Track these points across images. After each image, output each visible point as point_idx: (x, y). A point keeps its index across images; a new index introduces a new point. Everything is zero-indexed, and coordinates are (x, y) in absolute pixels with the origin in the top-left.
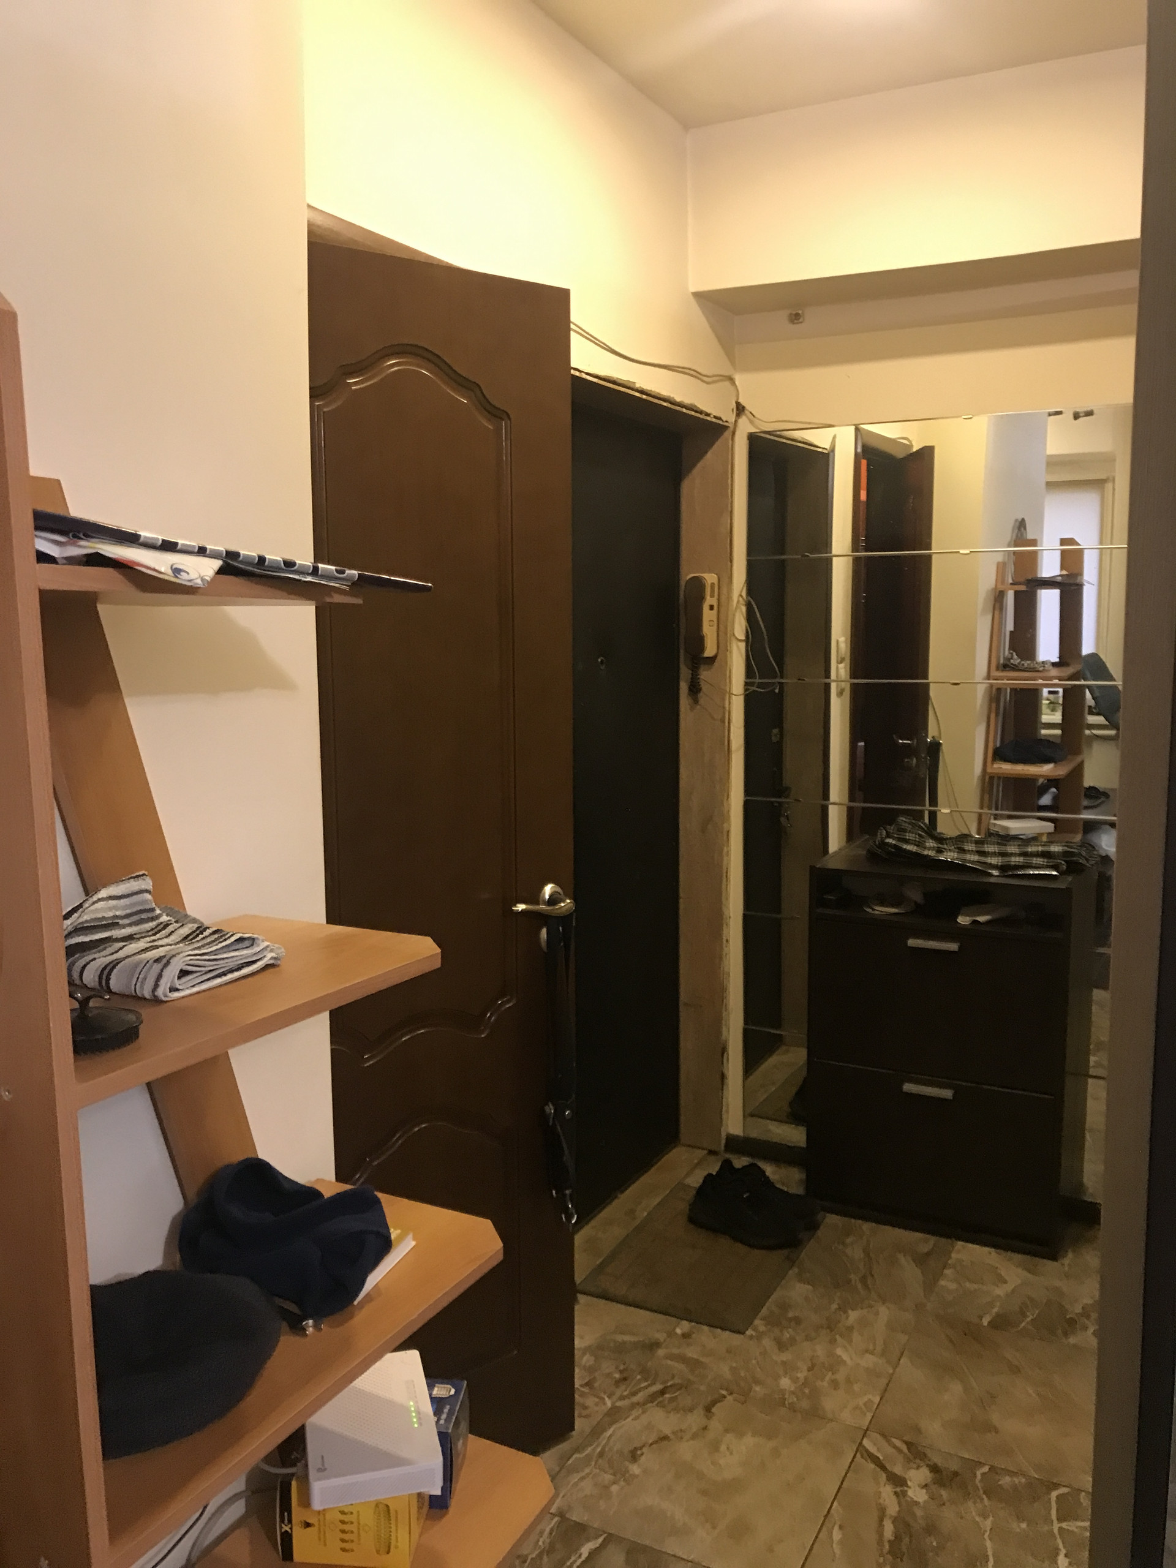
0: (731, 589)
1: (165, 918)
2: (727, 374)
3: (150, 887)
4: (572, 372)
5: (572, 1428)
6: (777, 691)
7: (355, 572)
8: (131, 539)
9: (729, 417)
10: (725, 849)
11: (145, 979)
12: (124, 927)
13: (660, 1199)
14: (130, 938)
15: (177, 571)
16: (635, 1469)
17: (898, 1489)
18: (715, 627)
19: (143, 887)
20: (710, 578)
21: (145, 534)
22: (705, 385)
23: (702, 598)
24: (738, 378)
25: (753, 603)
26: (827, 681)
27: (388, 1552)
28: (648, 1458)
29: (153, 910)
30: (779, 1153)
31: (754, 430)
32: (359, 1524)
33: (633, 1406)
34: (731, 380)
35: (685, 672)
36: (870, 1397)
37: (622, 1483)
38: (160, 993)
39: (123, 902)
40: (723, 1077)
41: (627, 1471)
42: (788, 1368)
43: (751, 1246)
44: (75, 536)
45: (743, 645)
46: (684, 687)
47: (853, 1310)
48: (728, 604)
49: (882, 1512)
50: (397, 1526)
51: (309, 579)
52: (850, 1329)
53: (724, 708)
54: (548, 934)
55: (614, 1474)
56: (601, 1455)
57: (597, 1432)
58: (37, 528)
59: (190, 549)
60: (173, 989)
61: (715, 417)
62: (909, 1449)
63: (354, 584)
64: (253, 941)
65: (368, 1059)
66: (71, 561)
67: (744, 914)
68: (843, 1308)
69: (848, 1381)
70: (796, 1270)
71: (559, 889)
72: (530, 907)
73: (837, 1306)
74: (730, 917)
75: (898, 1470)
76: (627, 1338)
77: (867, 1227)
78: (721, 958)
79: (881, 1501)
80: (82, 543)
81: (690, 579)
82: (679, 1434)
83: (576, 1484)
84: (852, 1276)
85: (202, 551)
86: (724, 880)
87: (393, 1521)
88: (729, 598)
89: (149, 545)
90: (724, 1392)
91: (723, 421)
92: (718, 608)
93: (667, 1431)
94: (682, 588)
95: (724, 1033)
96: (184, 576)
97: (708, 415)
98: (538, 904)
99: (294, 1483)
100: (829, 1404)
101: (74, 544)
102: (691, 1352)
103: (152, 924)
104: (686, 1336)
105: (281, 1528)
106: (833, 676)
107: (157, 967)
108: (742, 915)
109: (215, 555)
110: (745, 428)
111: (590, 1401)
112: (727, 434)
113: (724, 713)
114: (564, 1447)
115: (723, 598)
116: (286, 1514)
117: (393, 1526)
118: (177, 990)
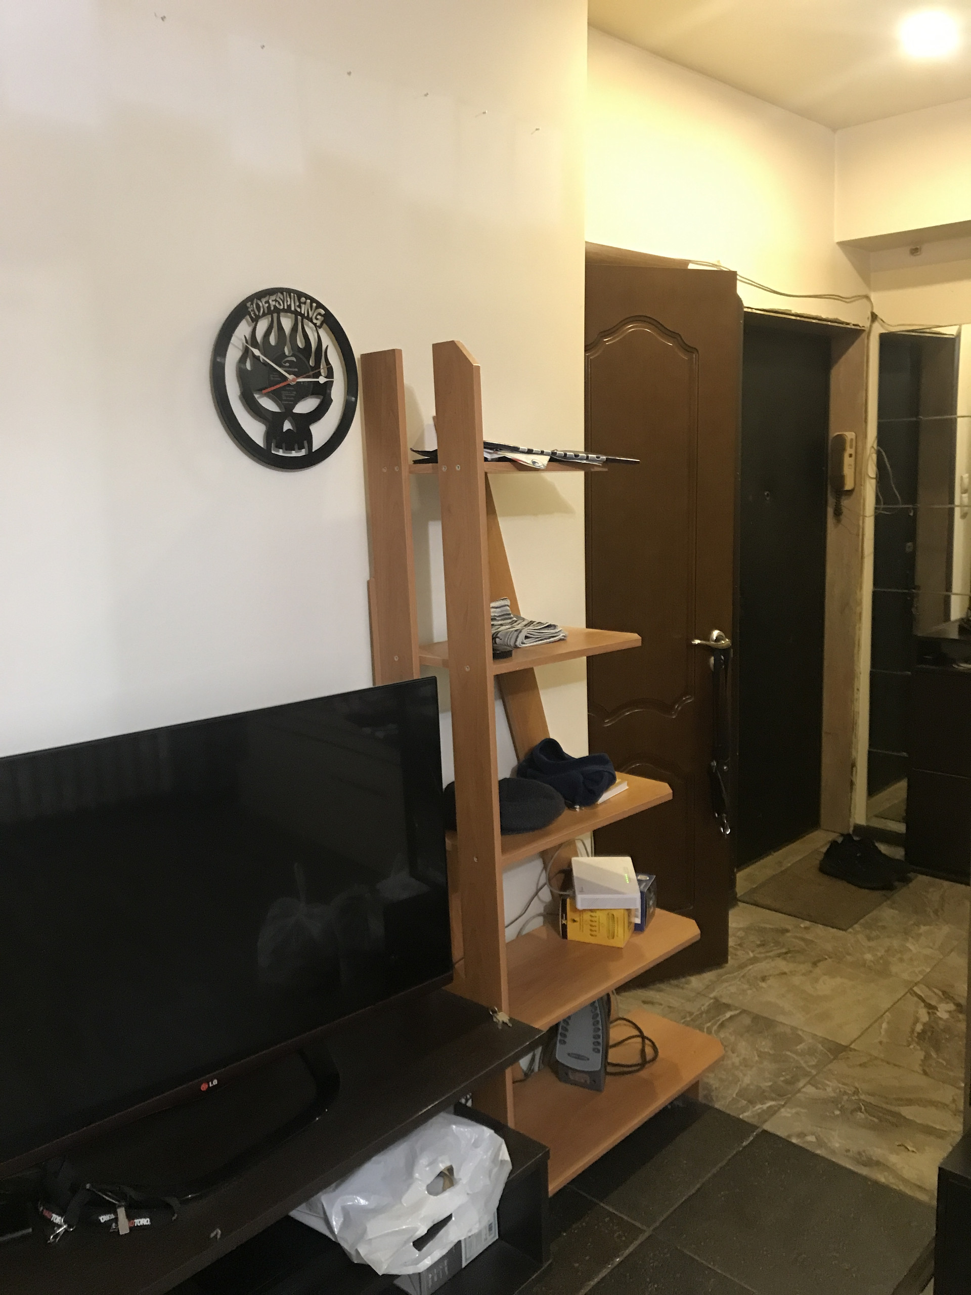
0: (865, 443)
1: (515, 619)
2: (864, 293)
3: (509, 604)
4: (746, 310)
5: (726, 962)
6: (912, 514)
7: (605, 457)
8: (515, 450)
9: (864, 323)
10: (858, 626)
11: (511, 638)
12: (499, 620)
13: (802, 857)
14: (501, 625)
15: (534, 463)
16: (763, 985)
17: (930, 1011)
18: (853, 470)
19: (506, 604)
20: (850, 435)
21: (522, 447)
22: (846, 304)
23: (844, 449)
24: (873, 296)
25: (882, 450)
26: (952, 506)
27: (613, 938)
28: (772, 981)
29: (509, 614)
30: (890, 838)
31: (884, 331)
32: (599, 923)
33: (766, 958)
34: (867, 297)
35: (831, 501)
36: (924, 968)
37: (755, 990)
38: (518, 643)
39: (498, 610)
40: (852, 784)
41: (758, 985)
42: (870, 949)
43: (860, 887)
44: (496, 450)
45: (874, 482)
46: (830, 511)
47: (924, 925)
48: (863, 453)
49: (917, 1020)
50: (618, 925)
51: (585, 462)
52: (921, 934)
53: (858, 526)
54: (714, 660)
55: (750, 985)
56: (743, 976)
57: (742, 967)
58: (485, 448)
59: (537, 452)
60: (523, 643)
61: (854, 325)
62: (943, 995)
63: (604, 462)
64: (555, 626)
65: (608, 722)
66: (493, 460)
67: (871, 671)
68: (917, 924)
69: (911, 959)
70: (889, 902)
71: (722, 634)
72: (704, 642)
73: (913, 923)
74: (860, 673)
75: (933, 1003)
76: (768, 926)
77: (946, 884)
78: (852, 701)
79: (918, 1015)
80: (499, 453)
81: (836, 436)
82: (793, 973)
83: (726, 987)
84: (928, 909)
85: (542, 453)
86: (857, 646)
87: (616, 922)
88: (864, 448)
89: (523, 452)
90: (827, 957)
91: (860, 327)
92: (856, 456)
93: (786, 970)
94: (830, 442)
95: (854, 753)
96: (537, 464)
97: (848, 324)
98: (708, 640)
99: (568, 900)
100: (894, 969)
101: (496, 453)
102: (809, 937)
103: (509, 621)
104: (806, 928)
105: (562, 922)
106: (957, 501)
107: (516, 634)
108: (869, 672)
109: (547, 454)
110: (877, 330)
111: (740, 953)
112: (864, 335)
113: (859, 530)
114: (720, 971)
115: (859, 450)
116: (564, 915)
117: (616, 925)
118: (524, 644)
